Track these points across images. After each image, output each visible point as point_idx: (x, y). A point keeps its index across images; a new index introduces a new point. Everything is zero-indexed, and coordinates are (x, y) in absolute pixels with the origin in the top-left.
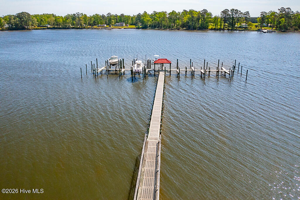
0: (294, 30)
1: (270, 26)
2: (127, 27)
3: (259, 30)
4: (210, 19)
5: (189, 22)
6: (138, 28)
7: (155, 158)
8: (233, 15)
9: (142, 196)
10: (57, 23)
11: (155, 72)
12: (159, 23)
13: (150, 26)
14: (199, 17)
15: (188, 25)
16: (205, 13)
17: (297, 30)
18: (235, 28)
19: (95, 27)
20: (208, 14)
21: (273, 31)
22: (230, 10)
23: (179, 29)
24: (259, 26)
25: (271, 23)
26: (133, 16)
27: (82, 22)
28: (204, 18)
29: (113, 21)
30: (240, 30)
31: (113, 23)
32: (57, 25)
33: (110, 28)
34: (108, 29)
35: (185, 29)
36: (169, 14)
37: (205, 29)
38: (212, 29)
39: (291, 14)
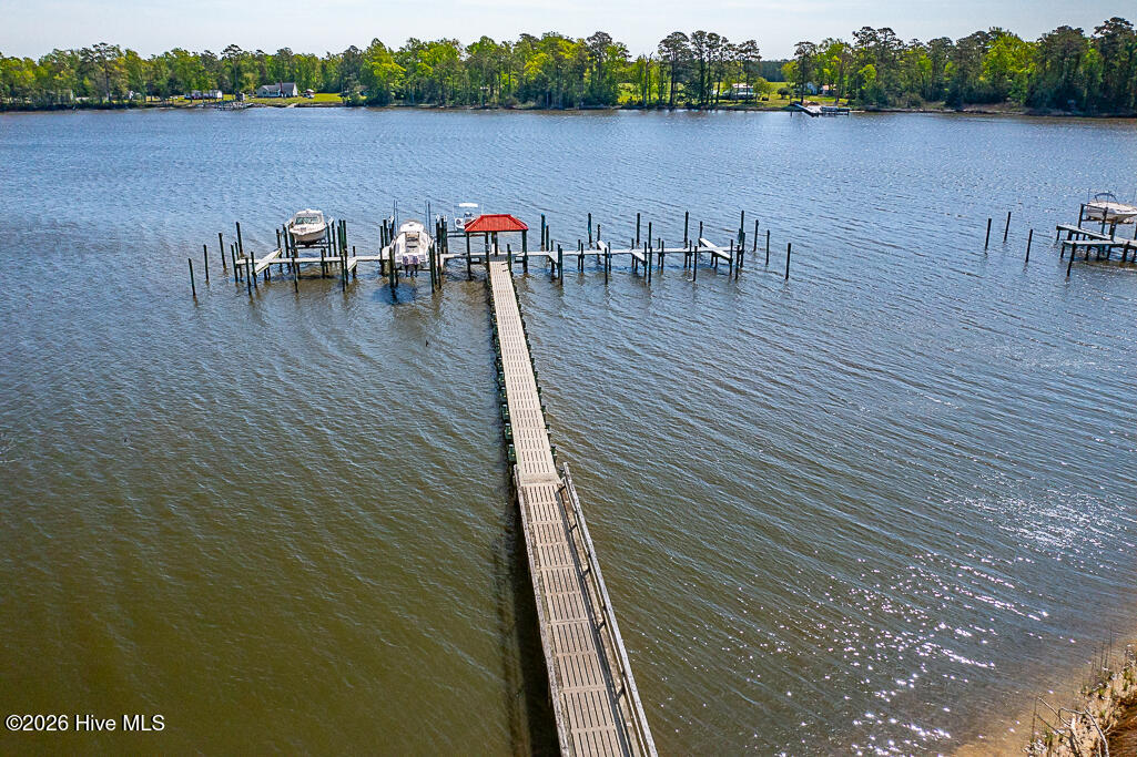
0: (909, 107)
1: (830, 93)
2: (306, 100)
3: (792, 108)
4: (622, 69)
5: (545, 80)
6: (354, 104)
7: (564, 538)
8: (702, 52)
9: (559, 647)
10: (11, 86)
11: (470, 263)
12: (432, 82)
13: (398, 97)
14: (582, 59)
15: (543, 92)
16: (601, 45)
17: (916, 104)
18: (712, 99)
19: (176, 99)
20: (614, 48)
21: (839, 110)
22: (689, 37)
23: (509, 107)
24: (793, 91)
25: (831, 83)
26: (325, 56)
27: (122, 83)
28: (599, 65)
29: (249, 75)
30: (729, 109)
31: (252, 86)
32: (14, 94)
33: (240, 105)
34: (234, 109)
35: (533, 104)
36: (470, 49)
37: (607, 104)
38: (630, 106)
39: (895, 48)
